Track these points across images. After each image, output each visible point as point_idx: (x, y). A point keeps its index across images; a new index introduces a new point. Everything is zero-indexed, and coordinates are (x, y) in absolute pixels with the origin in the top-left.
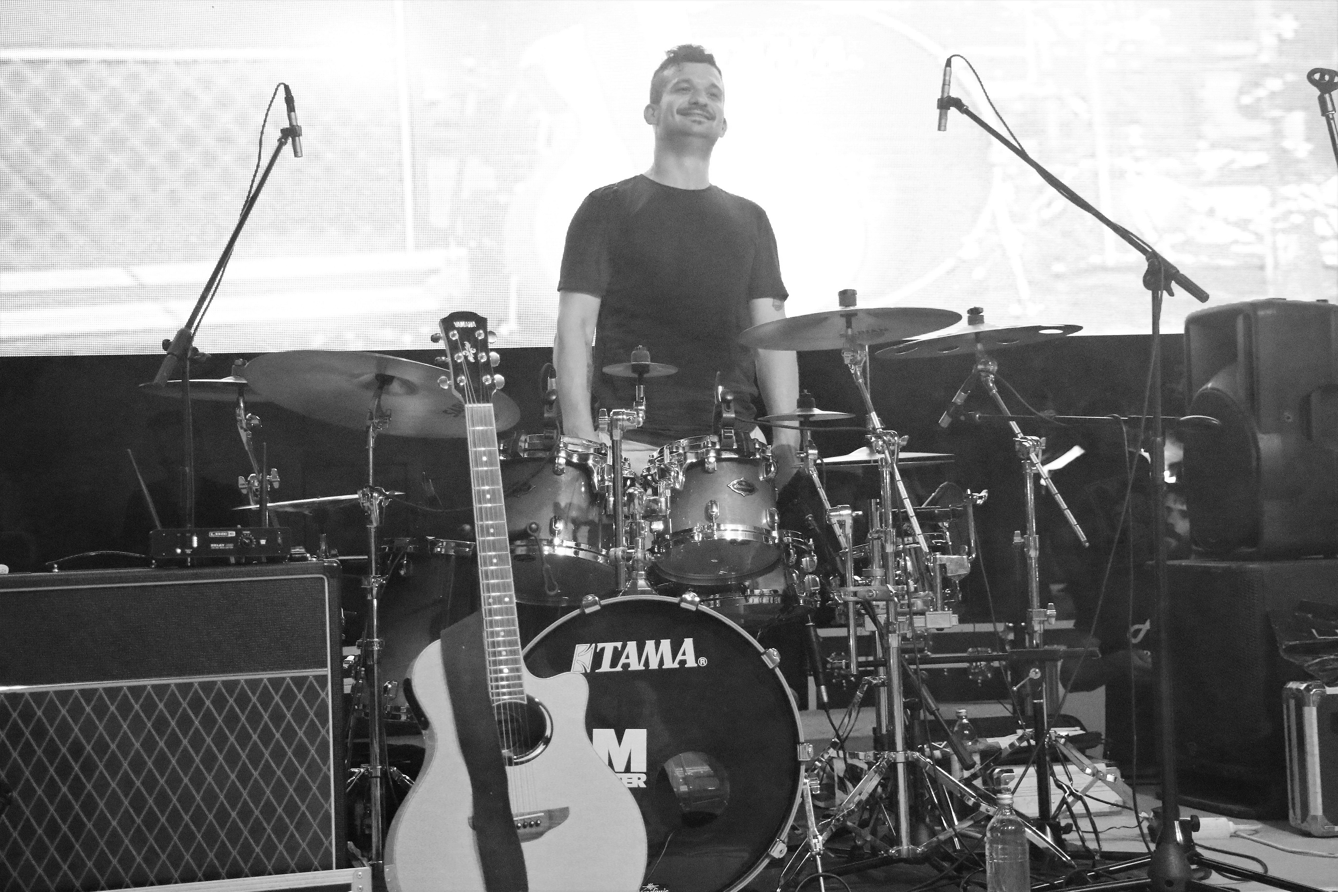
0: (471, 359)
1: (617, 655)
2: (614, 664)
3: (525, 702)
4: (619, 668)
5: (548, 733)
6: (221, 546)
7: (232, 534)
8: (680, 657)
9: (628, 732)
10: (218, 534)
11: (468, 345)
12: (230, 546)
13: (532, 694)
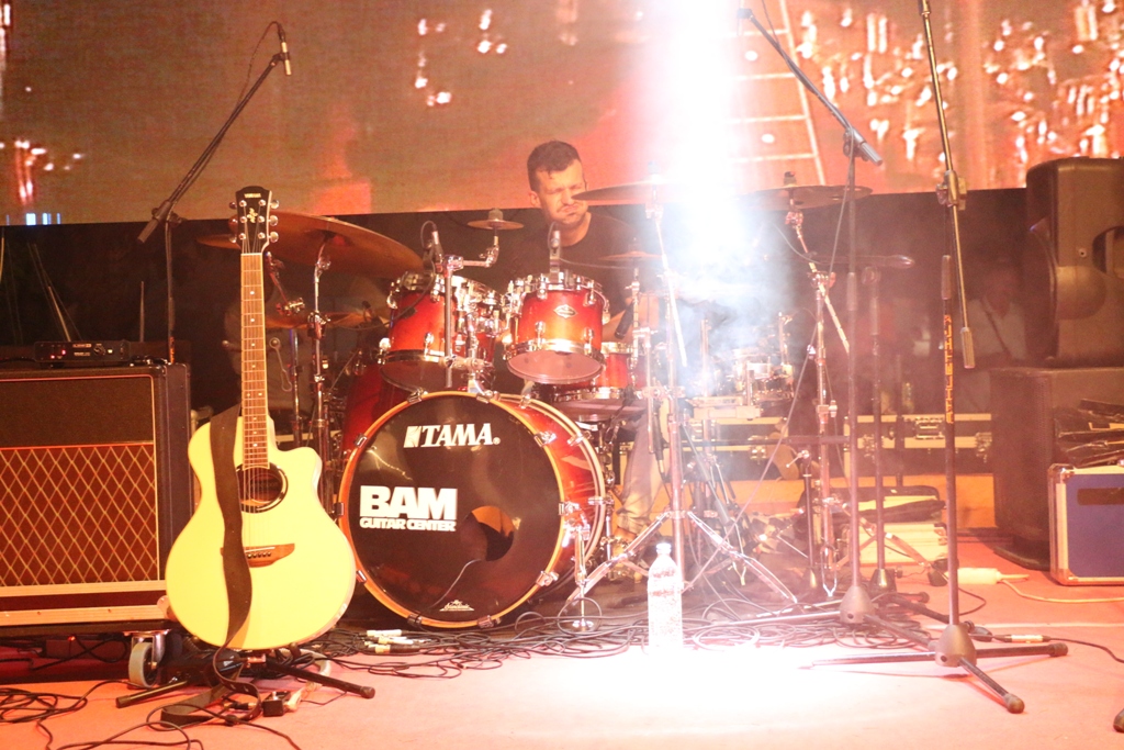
0: (253, 221)
1: (437, 434)
2: (434, 441)
3: (268, 468)
4: (438, 444)
5: (283, 490)
6: (82, 354)
7: (89, 345)
8: (480, 437)
9: (443, 491)
10: (79, 346)
11: (252, 210)
12: (88, 354)
13: (274, 462)
